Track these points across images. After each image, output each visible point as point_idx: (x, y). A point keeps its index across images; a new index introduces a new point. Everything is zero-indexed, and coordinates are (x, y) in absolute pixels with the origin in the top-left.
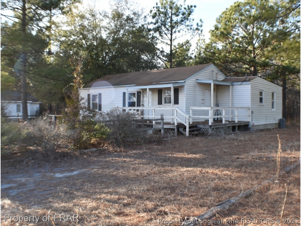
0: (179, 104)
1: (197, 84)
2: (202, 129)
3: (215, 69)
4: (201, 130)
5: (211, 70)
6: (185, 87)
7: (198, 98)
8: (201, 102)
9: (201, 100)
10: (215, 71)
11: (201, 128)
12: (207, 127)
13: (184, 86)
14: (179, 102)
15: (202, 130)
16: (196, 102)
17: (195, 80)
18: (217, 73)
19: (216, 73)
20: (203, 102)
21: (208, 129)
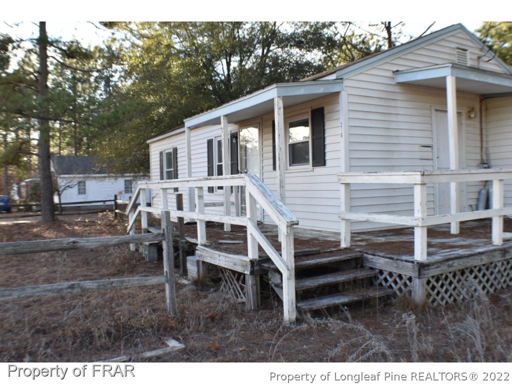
0: (328, 163)
1: (397, 89)
2: (385, 274)
3: (471, 44)
4: (382, 277)
5: (455, 46)
6: (344, 98)
7: (403, 141)
8: (418, 155)
9: (417, 148)
10: (470, 50)
11: (381, 272)
12: (408, 271)
13: (337, 94)
14: (328, 156)
15: (386, 280)
16: (396, 156)
17: (390, 74)
18: (479, 58)
19: (475, 57)
20: (428, 155)
21: (410, 279)
